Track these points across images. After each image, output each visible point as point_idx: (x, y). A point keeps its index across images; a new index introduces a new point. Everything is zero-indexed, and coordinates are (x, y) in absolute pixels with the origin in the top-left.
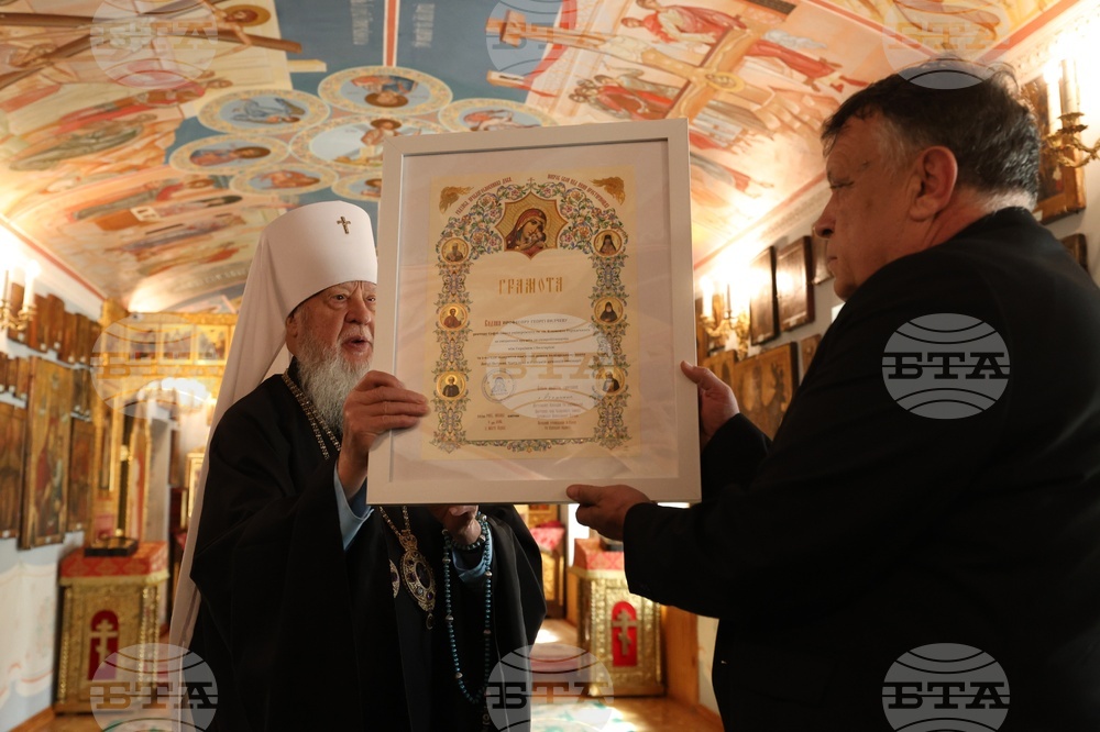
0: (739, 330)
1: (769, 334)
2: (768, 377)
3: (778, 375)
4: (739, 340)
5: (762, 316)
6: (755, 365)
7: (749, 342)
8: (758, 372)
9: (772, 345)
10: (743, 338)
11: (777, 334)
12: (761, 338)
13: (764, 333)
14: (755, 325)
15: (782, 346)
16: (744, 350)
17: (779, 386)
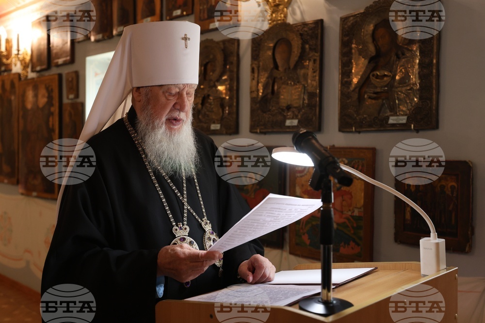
0: (23, 62)
1: (44, 67)
2: (43, 92)
3: (49, 91)
4: (22, 67)
5: (40, 55)
6: (34, 84)
7: (29, 70)
8: (36, 88)
9: (47, 73)
10: (25, 67)
11: (49, 67)
12: (38, 68)
13: (41, 65)
14: (35, 60)
15: (53, 75)
16: (25, 74)
17: (50, 98)
